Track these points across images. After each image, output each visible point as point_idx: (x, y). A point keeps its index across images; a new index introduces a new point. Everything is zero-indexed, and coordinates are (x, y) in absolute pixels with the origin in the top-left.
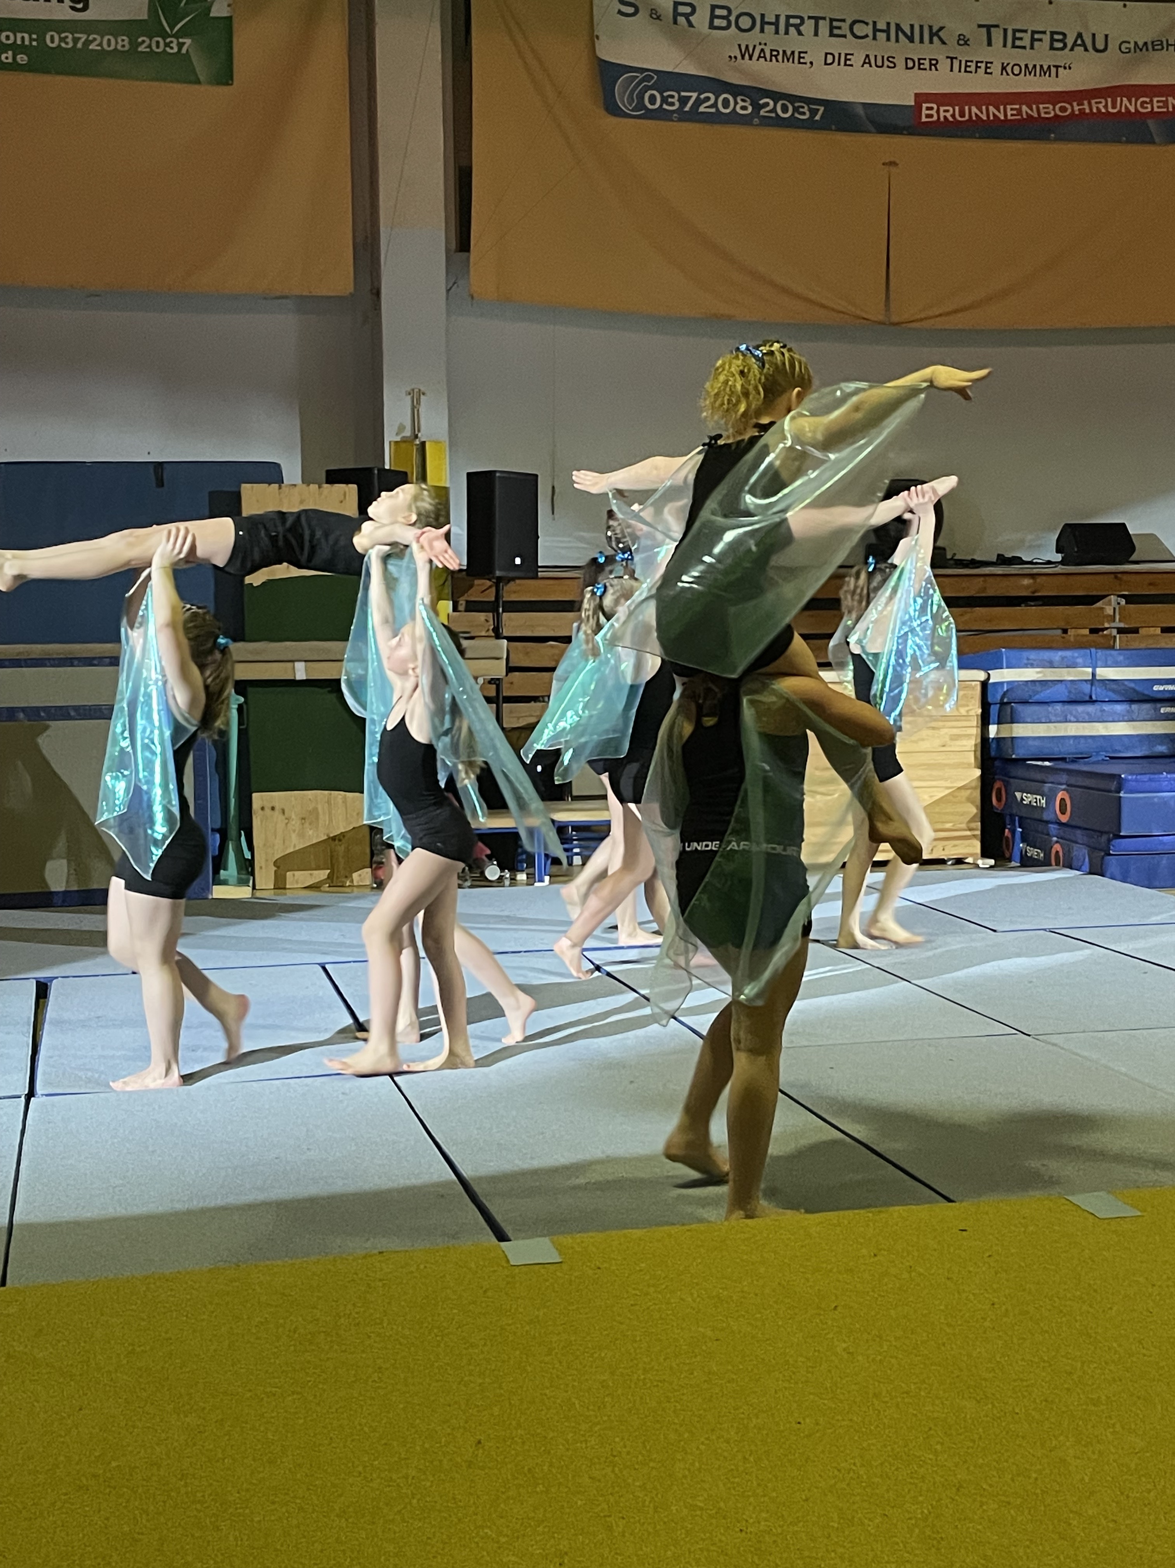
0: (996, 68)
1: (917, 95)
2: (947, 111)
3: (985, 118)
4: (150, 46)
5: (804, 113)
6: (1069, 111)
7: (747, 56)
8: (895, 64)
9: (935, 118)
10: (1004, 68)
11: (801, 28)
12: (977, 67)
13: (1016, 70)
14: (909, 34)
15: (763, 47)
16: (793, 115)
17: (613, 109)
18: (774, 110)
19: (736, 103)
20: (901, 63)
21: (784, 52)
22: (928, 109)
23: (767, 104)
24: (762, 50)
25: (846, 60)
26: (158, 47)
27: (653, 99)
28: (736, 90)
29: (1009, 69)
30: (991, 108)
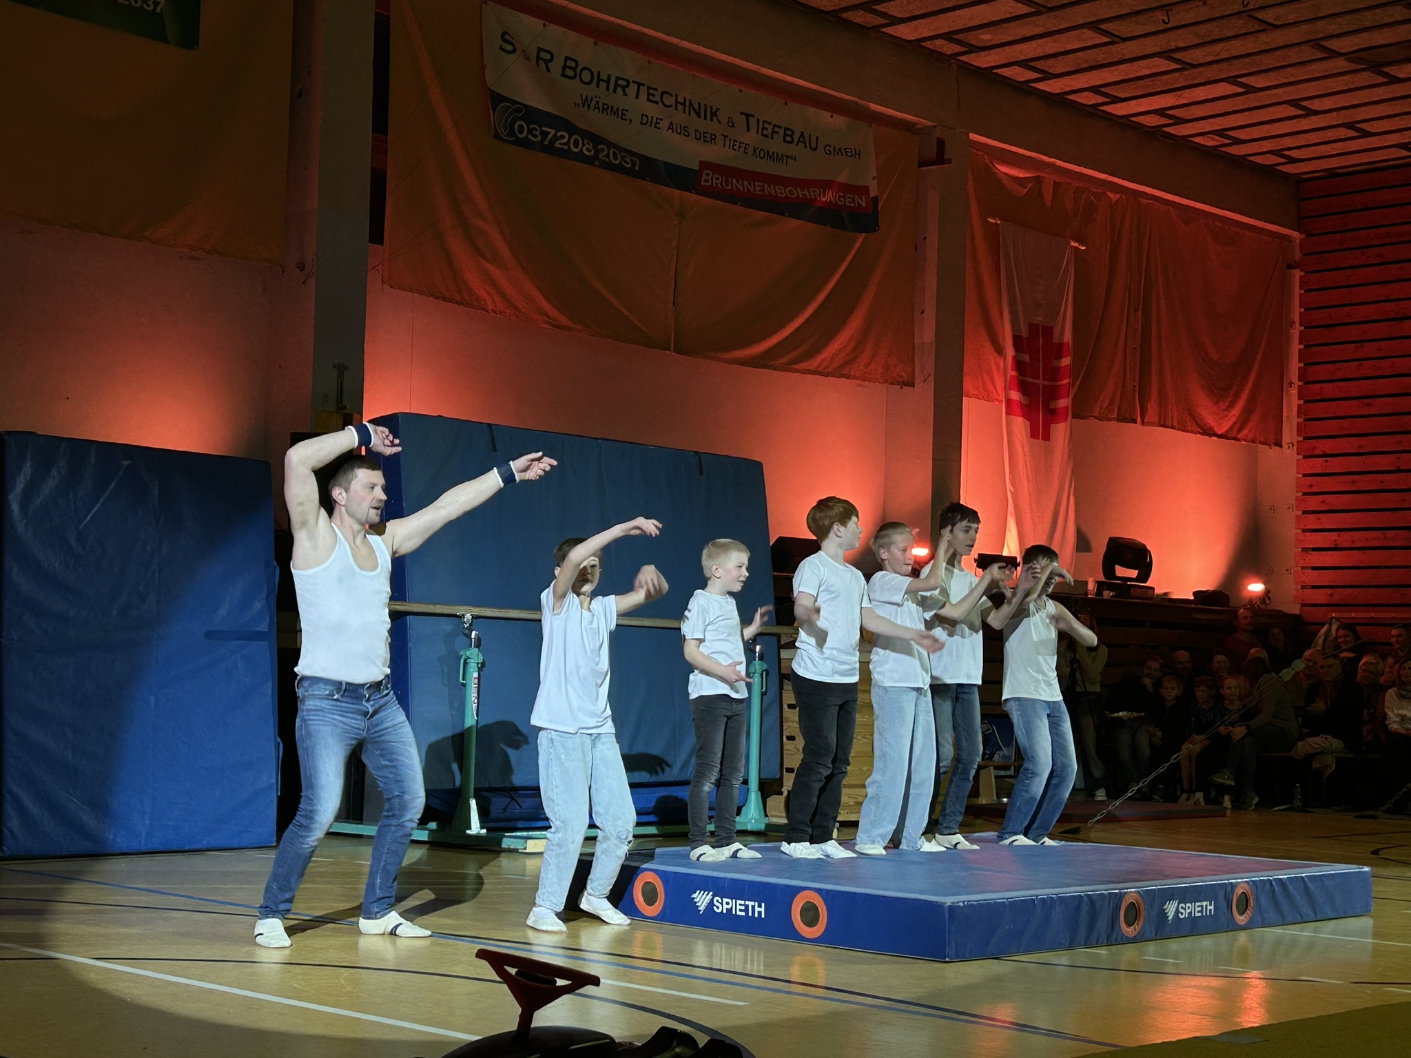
0: (750, 151)
1: (702, 162)
2: (718, 179)
3: (741, 189)
5: (628, 163)
7: (586, 105)
8: (688, 133)
9: (710, 184)
10: (755, 151)
11: (626, 90)
12: (740, 147)
13: (762, 155)
14: (696, 107)
15: (598, 99)
16: (621, 162)
18: (608, 156)
19: (584, 145)
20: (692, 133)
21: (612, 107)
22: (706, 175)
23: (602, 150)
24: (597, 102)
25: (657, 123)
26: (136, 2)
27: (521, 129)
28: (584, 134)
29: (758, 152)
30: (746, 183)
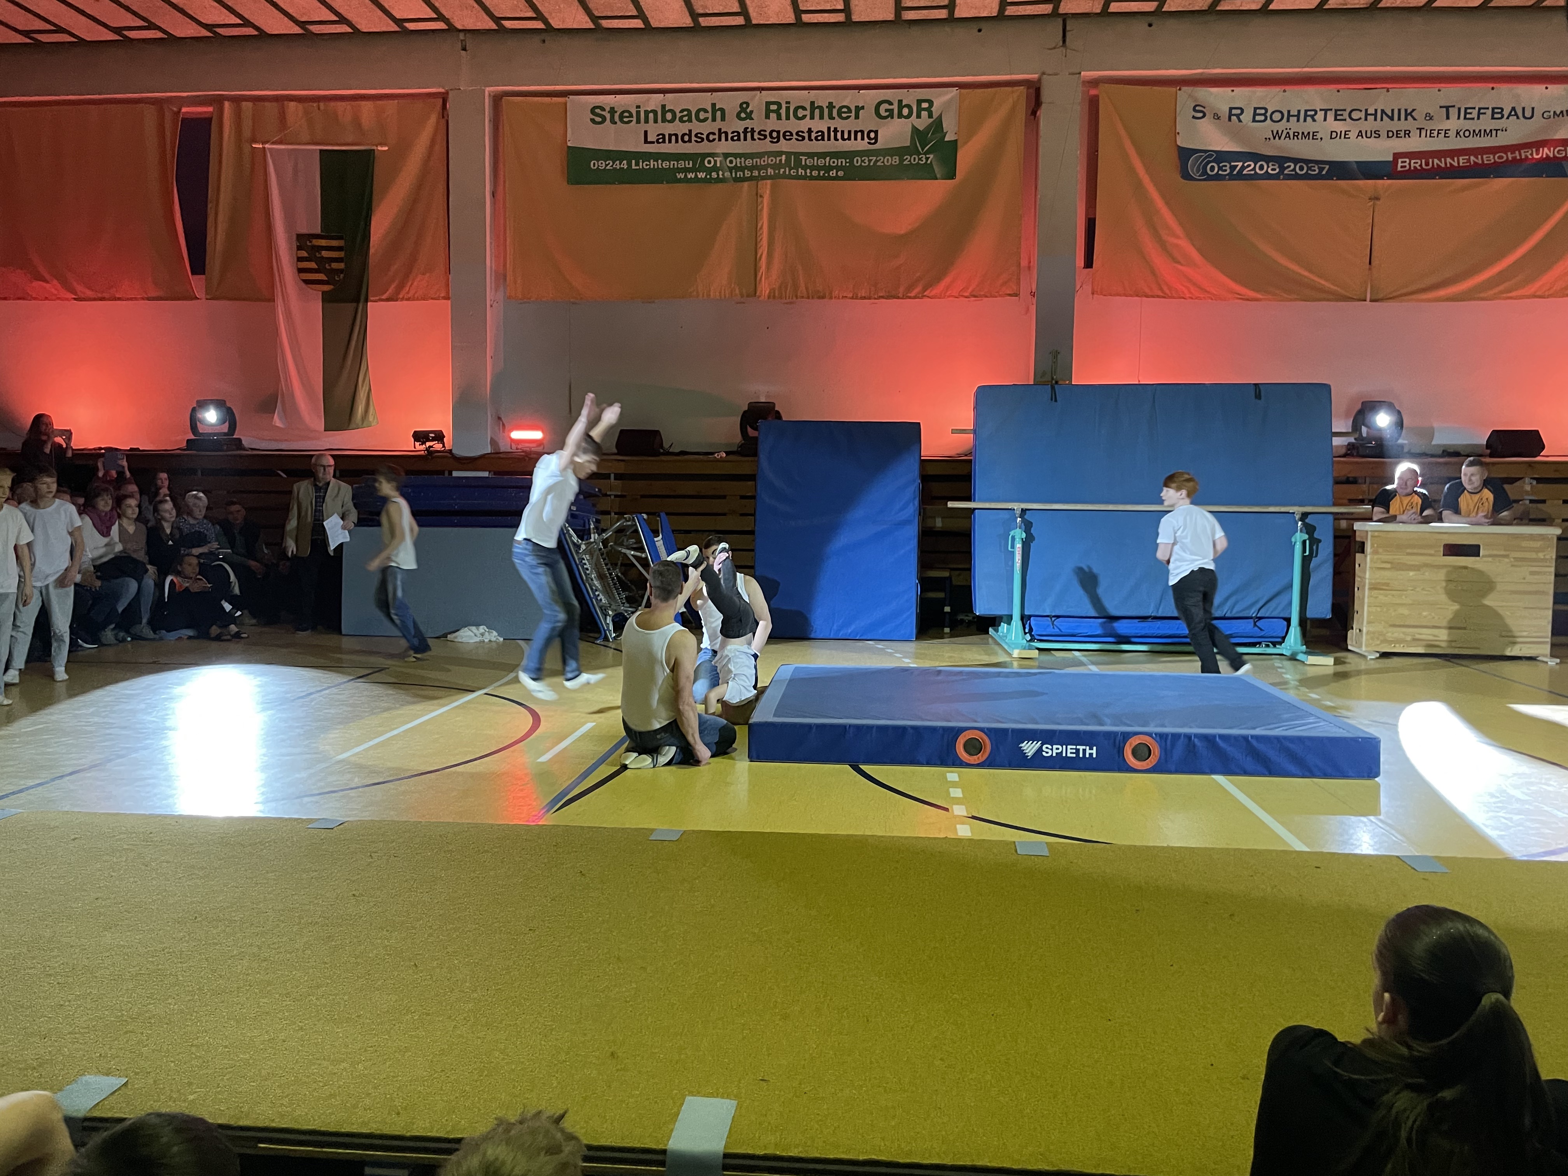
0: (1452, 134)
1: (1394, 154)
2: (1417, 163)
3: (1443, 165)
4: (910, 161)
5: (1315, 171)
6: (1505, 158)
7: (1277, 137)
8: (1379, 135)
9: (1408, 167)
10: (1458, 133)
11: (1316, 117)
12: (1438, 133)
13: (1466, 135)
14: (1390, 115)
15: (1288, 130)
16: (1307, 171)
17: (1186, 176)
18: (1294, 170)
19: (1268, 167)
20: (1384, 134)
21: (1303, 133)
22: (1402, 162)
23: (1289, 166)
24: (1288, 133)
25: (1345, 134)
26: (914, 161)
27: (1213, 168)
28: (1268, 159)
29: (1461, 133)
30: (1448, 160)
